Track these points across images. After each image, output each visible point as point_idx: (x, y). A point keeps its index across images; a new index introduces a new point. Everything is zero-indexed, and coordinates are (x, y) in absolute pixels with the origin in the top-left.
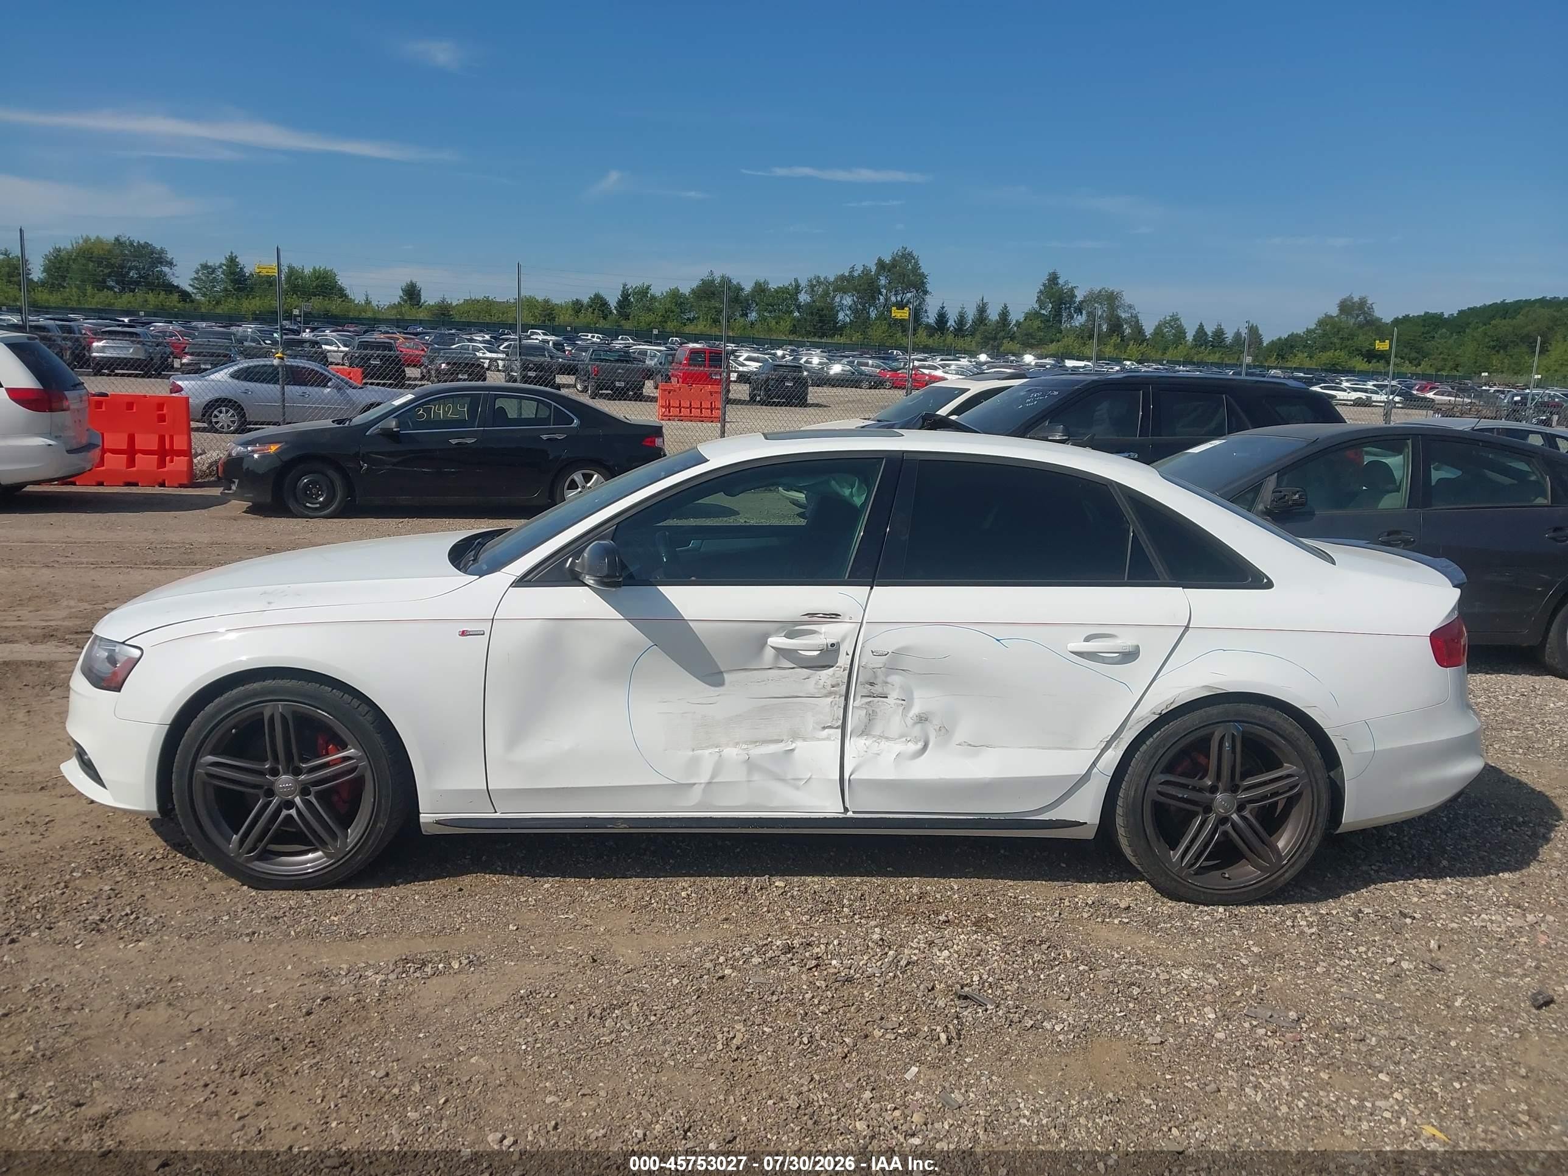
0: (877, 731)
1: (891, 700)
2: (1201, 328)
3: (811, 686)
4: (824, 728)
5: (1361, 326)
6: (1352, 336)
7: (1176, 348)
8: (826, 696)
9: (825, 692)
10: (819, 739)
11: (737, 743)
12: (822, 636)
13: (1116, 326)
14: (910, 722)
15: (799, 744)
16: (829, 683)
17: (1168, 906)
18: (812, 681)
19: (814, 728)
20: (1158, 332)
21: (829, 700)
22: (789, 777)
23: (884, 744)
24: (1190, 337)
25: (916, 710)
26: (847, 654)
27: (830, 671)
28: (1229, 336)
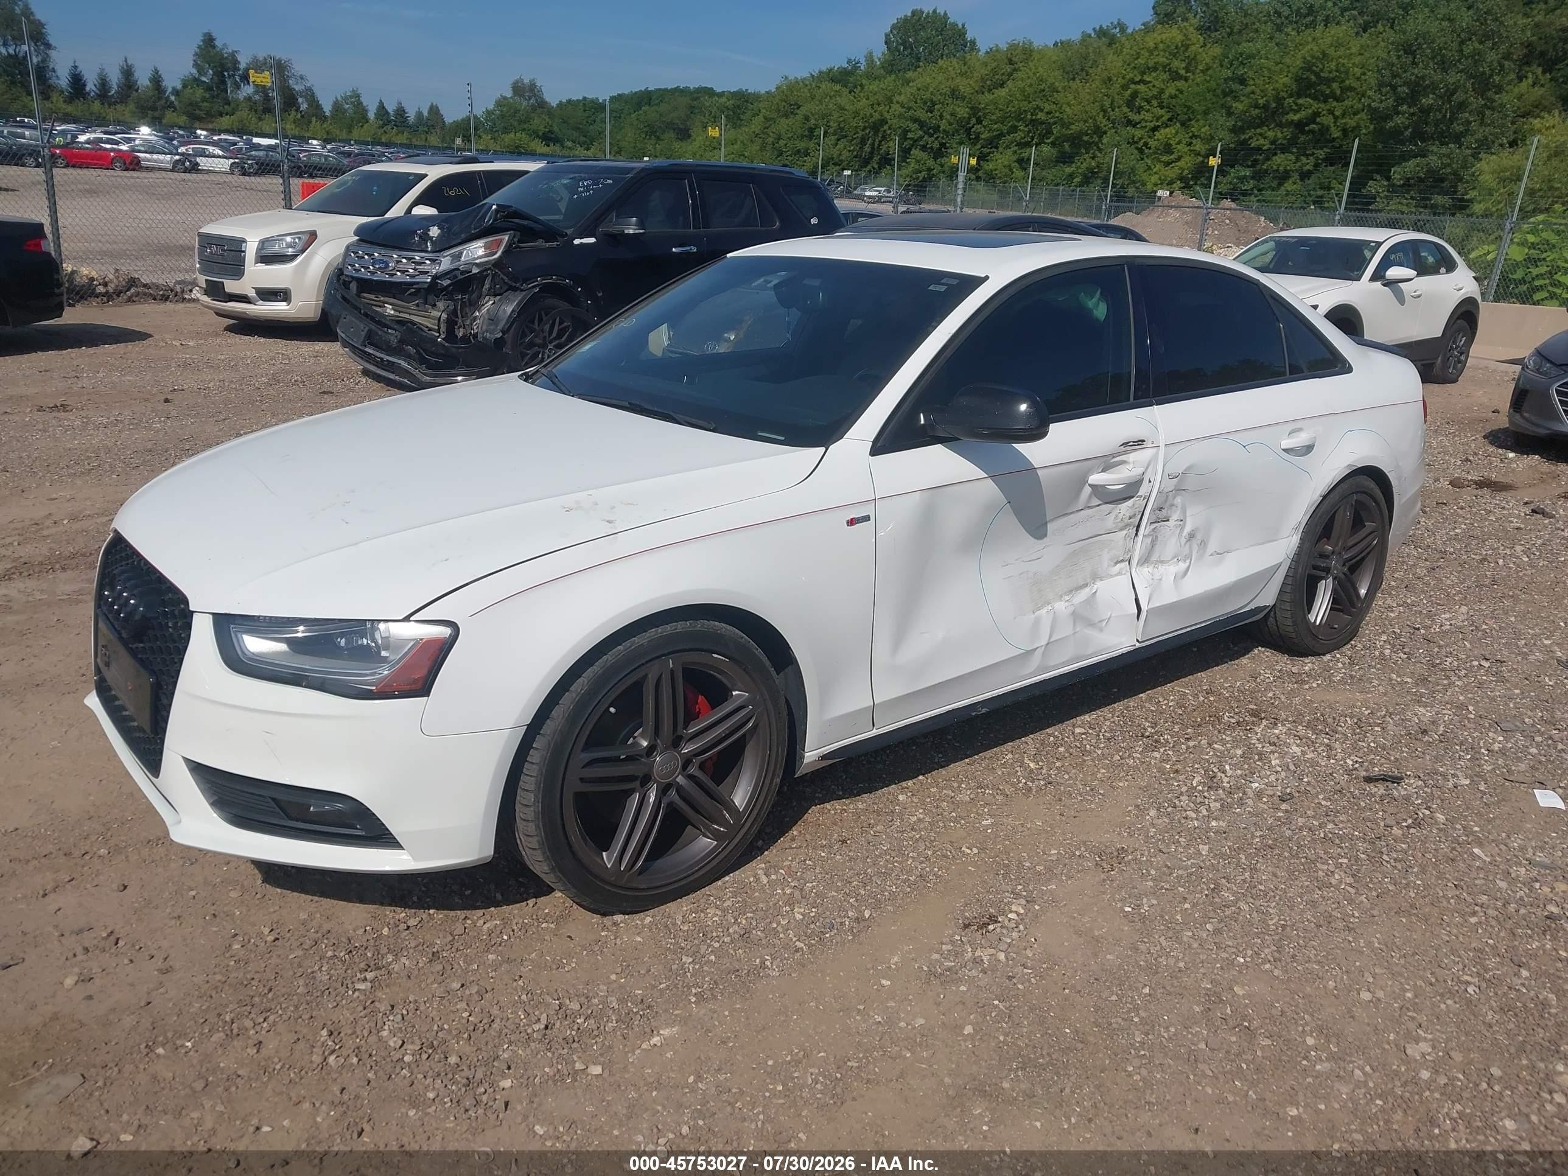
0: (1154, 558)
1: (1171, 523)
2: (382, 107)
3: (1110, 523)
4: (1116, 563)
5: (534, 109)
6: (527, 120)
7: (362, 126)
8: (1121, 530)
9: (1121, 525)
10: (1112, 576)
11: (1061, 596)
12: (1129, 467)
13: (290, 101)
14: (1183, 540)
15: (1099, 584)
16: (1128, 515)
17: (1309, 664)
18: (1112, 516)
19: (1109, 566)
20: (337, 107)
21: (1124, 532)
22: (1097, 621)
23: (1162, 568)
24: (371, 115)
25: (1188, 529)
26: (1150, 482)
27: (1130, 503)
28: (411, 115)
